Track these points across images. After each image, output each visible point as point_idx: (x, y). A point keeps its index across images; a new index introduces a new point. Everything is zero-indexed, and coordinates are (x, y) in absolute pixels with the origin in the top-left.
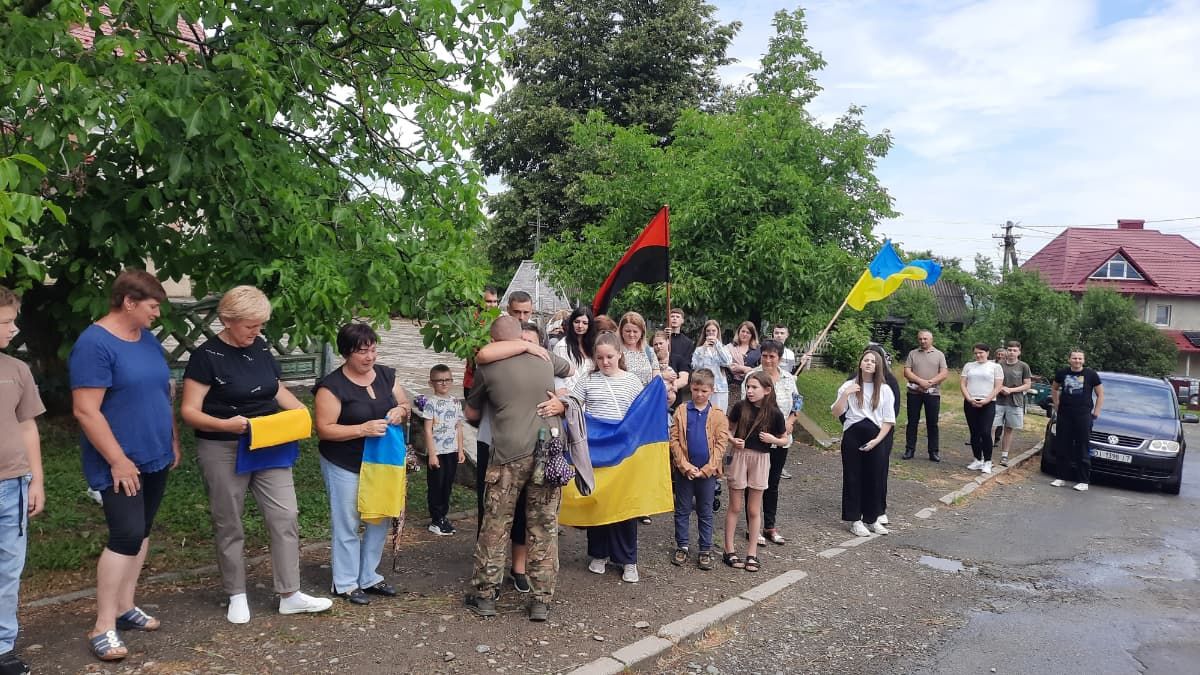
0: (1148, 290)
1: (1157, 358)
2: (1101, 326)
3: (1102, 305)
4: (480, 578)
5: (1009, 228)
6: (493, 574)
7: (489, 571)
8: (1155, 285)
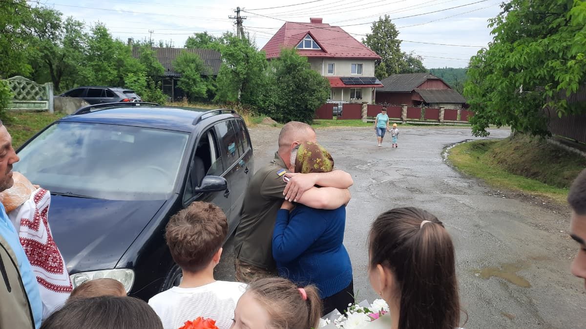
5: (238, 11)
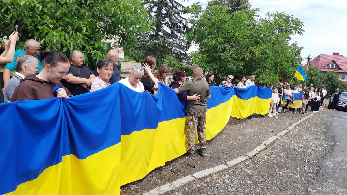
0: (340, 71)
1: (343, 88)
2: (330, 81)
3: (331, 76)
4: (189, 148)
6: (193, 146)
7: (192, 145)
8: (342, 70)
